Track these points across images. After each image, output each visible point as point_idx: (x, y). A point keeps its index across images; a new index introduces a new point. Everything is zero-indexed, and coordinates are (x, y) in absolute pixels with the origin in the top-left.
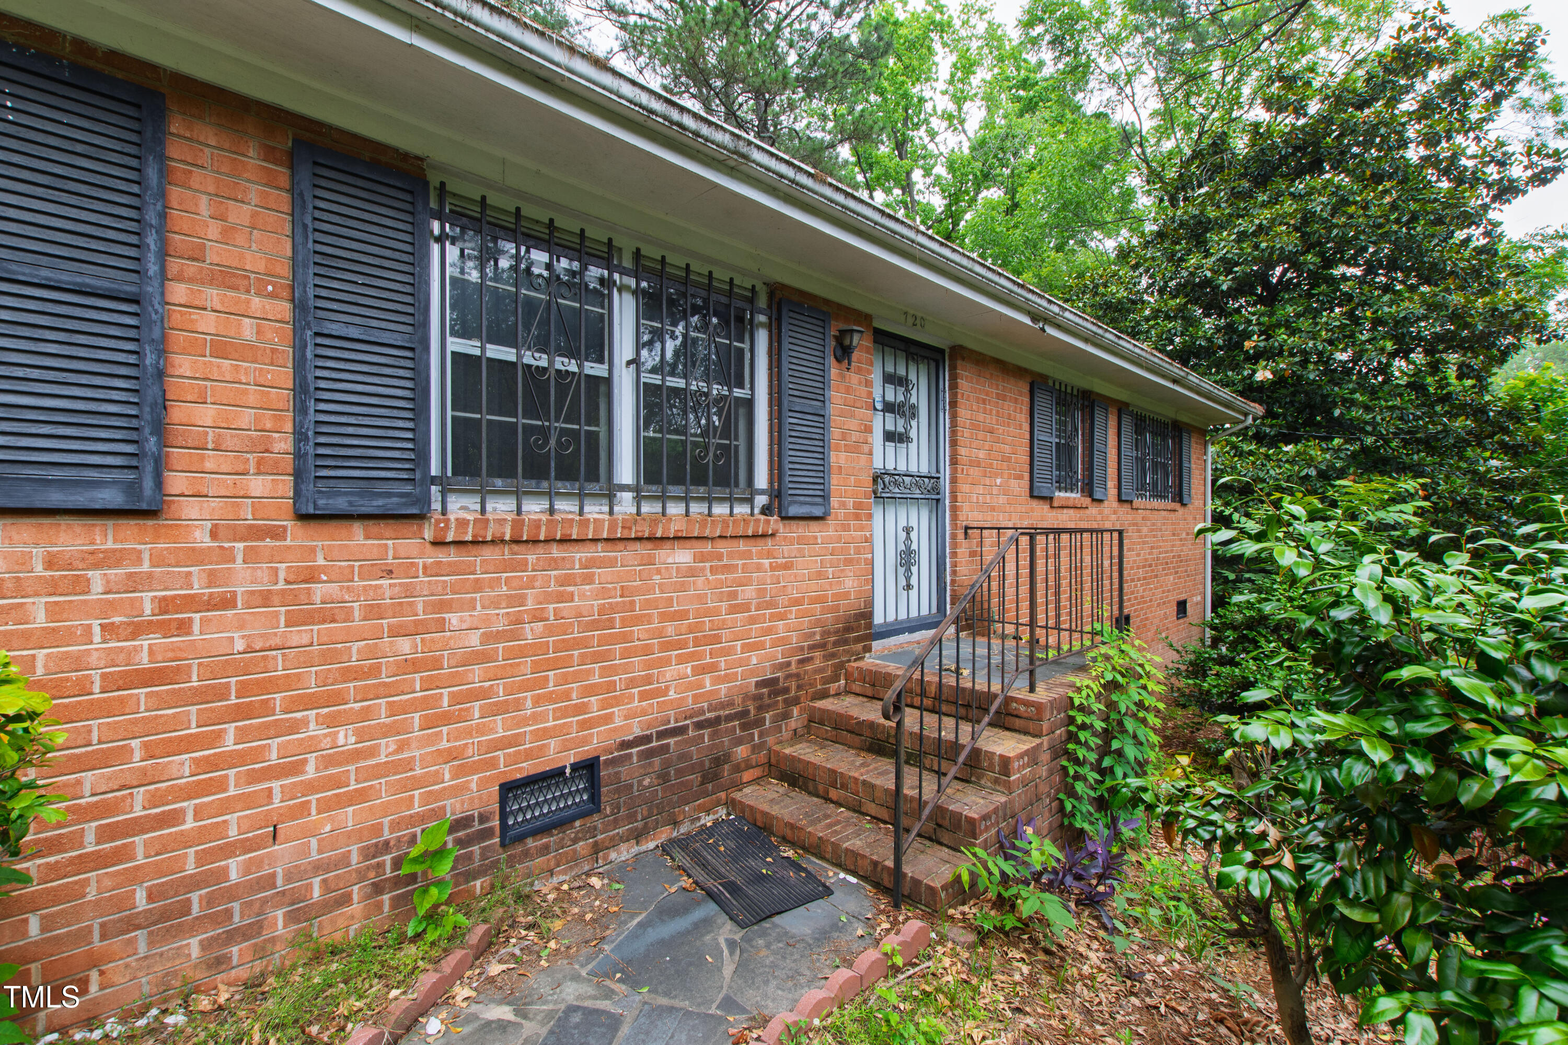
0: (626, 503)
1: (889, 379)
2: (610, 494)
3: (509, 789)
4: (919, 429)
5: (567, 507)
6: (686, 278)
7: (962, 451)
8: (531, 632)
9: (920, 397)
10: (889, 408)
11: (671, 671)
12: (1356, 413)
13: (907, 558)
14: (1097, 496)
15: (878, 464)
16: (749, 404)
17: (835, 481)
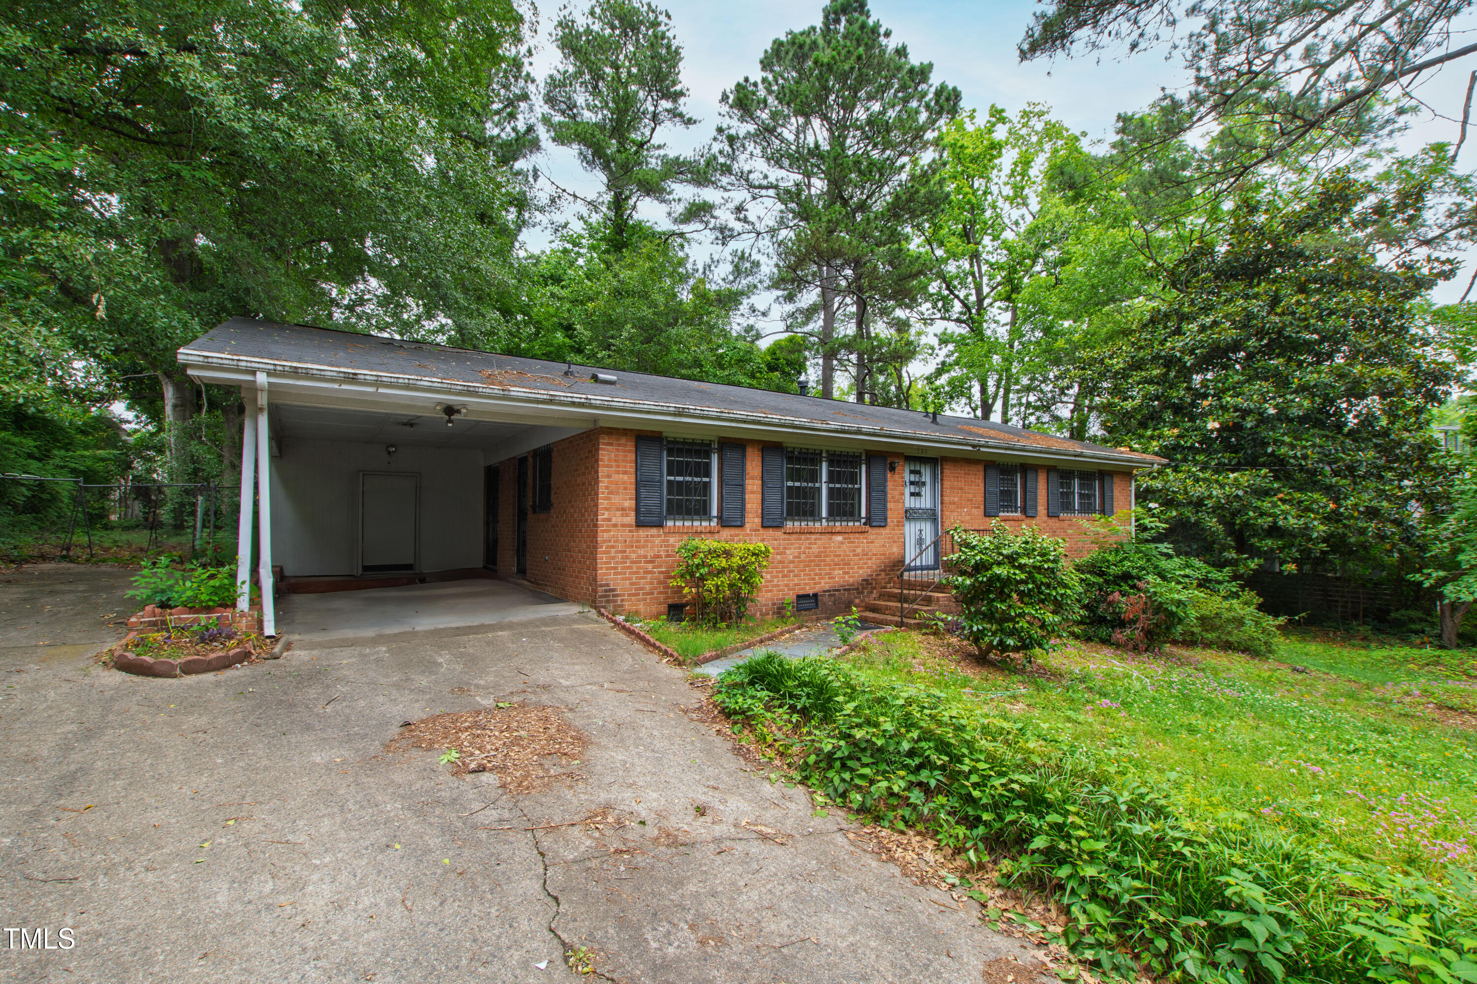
0: (824, 522)
1: (912, 472)
2: (820, 520)
3: (799, 597)
4: (926, 491)
5: (811, 524)
6: (840, 455)
7: (946, 499)
8: (803, 556)
9: (927, 477)
10: (912, 483)
11: (836, 572)
12: (1283, 450)
13: (920, 541)
14: (1030, 513)
15: (907, 505)
16: (860, 489)
17: (889, 513)
